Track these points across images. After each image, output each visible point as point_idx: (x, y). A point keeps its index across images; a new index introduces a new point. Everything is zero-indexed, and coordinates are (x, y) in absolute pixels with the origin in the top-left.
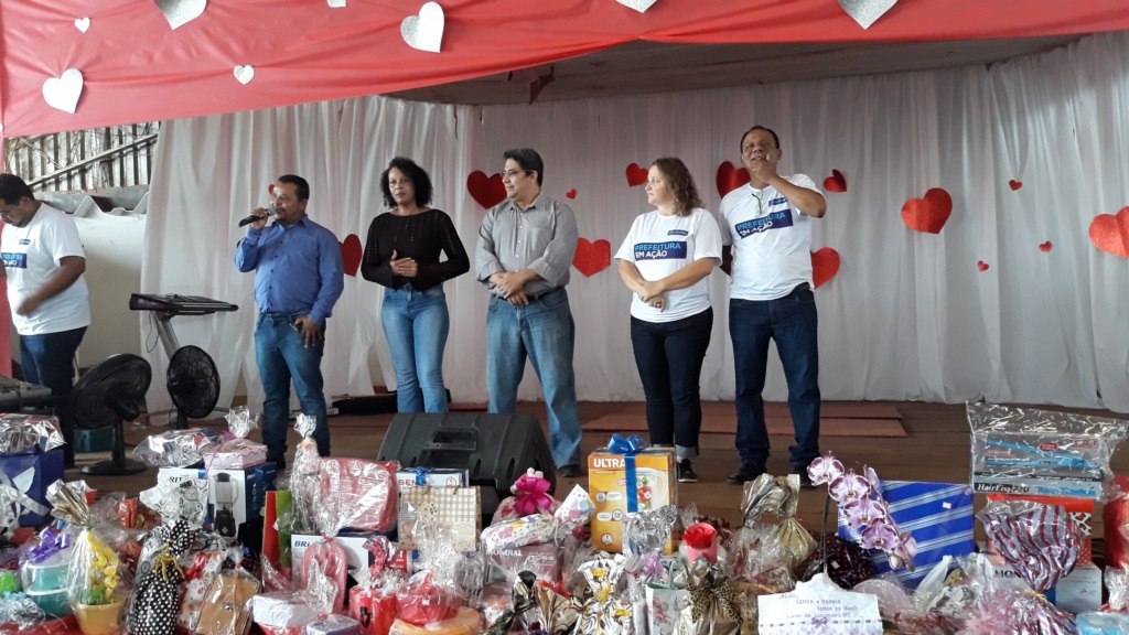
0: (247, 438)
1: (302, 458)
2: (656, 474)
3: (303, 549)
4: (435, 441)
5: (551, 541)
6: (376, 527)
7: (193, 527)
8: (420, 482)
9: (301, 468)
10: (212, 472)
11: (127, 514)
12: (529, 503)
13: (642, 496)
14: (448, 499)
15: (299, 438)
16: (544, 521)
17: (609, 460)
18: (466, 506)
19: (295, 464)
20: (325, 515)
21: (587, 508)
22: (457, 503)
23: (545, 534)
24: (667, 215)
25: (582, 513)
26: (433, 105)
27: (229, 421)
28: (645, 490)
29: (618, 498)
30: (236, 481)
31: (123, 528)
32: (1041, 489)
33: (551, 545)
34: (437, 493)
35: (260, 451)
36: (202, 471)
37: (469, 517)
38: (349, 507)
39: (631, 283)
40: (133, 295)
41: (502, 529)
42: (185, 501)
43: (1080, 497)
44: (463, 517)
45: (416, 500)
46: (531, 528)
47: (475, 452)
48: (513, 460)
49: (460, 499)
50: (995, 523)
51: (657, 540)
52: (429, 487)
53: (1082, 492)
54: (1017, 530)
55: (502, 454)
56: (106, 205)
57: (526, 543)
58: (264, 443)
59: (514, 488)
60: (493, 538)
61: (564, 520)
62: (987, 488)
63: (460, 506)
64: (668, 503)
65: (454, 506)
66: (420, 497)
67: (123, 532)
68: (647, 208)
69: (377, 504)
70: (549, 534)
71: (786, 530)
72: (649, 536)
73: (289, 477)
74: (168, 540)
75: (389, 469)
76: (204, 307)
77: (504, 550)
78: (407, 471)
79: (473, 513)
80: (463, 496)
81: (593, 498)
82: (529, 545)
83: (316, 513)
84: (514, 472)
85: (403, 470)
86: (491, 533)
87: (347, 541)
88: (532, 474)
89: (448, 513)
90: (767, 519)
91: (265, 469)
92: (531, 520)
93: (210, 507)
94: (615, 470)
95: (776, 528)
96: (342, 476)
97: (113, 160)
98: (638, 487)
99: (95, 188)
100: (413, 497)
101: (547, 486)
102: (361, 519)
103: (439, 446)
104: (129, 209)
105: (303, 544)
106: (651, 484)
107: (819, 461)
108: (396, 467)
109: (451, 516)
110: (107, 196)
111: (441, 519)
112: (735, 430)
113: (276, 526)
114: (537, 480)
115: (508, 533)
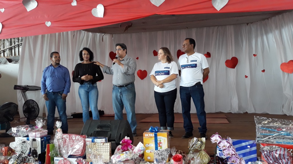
0: (42, 128)
1: (57, 134)
2: (163, 138)
3: (58, 162)
4: (98, 128)
5: (132, 159)
6: (80, 155)
7: (24, 156)
8: (93, 141)
9: (57, 137)
10: (31, 138)
11: (5, 151)
12: (126, 148)
13: (159, 145)
14: (101, 146)
15: (57, 128)
16: (130, 153)
17: (149, 134)
18: (107, 149)
19: (55, 136)
20: (64, 151)
21: (143, 149)
22: (104, 147)
23: (130, 157)
24: (163, 63)
25: (141, 150)
26: (100, 34)
27: (36, 123)
28: (160, 143)
29: (152, 146)
30: (38, 141)
31: (3, 155)
32: (277, 142)
33: (132, 161)
34: (98, 145)
35: (45, 132)
36: (28, 138)
37: (107, 152)
38: (71, 149)
39: (154, 81)
40: (15, 85)
41: (117, 156)
42: (23, 147)
43: (289, 145)
44: (106, 152)
45: (91, 147)
46: (126, 156)
47: (109, 131)
48: (121, 134)
49: (105, 147)
50: (265, 153)
51: (164, 158)
52: (96, 143)
53: (290, 143)
54: (272, 156)
55: (117, 132)
56: (10, 61)
57: (125, 160)
58: (47, 129)
59: (121, 142)
60: (115, 158)
61: (136, 153)
62: (261, 142)
63: (105, 149)
64: (167, 148)
65: (103, 149)
66: (93, 146)
67: (3, 157)
68: (158, 61)
69: (80, 148)
70: (132, 157)
71: (201, 154)
72: (162, 158)
73: (54, 139)
74: (16, 160)
75: (83, 137)
76: (36, 89)
77: (118, 162)
78: (89, 138)
79: (109, 151)
80: (106, 146)
81: (145, 146)
82: (126, 160)
83: (62, 150)
84: (121, 138)
85: (88, 138)
86: (114, 157)
87: (71, 159)
88: (126, 138)
89: (101, 151)
90: (196, 151)
91: (47, 137)
92: (126, 153)
93: (30, 149)
94: (151, 137)
95: (198, 154)
96: (69, 139)
97: (12, 49)
98: (158, 142)
99: (7, 56)
100: (91, 146)
101: (131, 142)
102: (75, 152)
103: (99, 130)
104: (16, 62)
105: (58, 160)
106: (162, 141)
107: (214, 136)
108: (86, 137)
109: (102, 152)
110: (11, 58)
111: (99, 153)
112: (183, 122)
113: (50, 155)
114: (128, 140)
115: (119, 157)
